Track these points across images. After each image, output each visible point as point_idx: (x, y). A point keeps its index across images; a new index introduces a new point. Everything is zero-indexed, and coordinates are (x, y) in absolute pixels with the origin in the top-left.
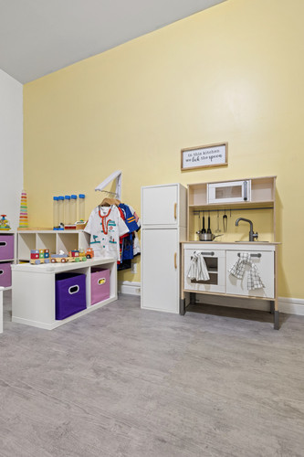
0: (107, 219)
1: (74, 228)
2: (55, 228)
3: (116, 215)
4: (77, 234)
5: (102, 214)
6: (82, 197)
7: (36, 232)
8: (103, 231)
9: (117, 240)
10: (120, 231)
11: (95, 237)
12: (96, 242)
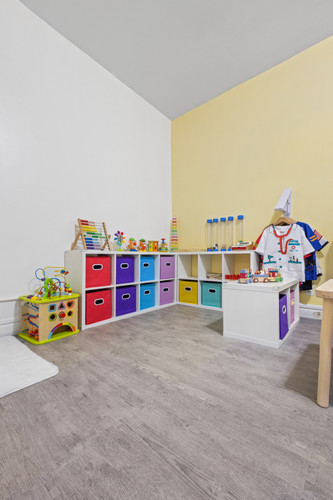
0: (286, 239)
1: (244, 248)
2: (209, 250)
3: (298, 233)
4: (249, 255)
5: (279, 233)
6: (241, 218)
7: (199, 253)
8: (281, 251)
9: (302, 260)
10: (304, 251)
11: (270, 257)
12: (270, 262)
